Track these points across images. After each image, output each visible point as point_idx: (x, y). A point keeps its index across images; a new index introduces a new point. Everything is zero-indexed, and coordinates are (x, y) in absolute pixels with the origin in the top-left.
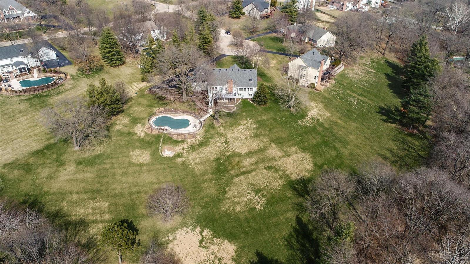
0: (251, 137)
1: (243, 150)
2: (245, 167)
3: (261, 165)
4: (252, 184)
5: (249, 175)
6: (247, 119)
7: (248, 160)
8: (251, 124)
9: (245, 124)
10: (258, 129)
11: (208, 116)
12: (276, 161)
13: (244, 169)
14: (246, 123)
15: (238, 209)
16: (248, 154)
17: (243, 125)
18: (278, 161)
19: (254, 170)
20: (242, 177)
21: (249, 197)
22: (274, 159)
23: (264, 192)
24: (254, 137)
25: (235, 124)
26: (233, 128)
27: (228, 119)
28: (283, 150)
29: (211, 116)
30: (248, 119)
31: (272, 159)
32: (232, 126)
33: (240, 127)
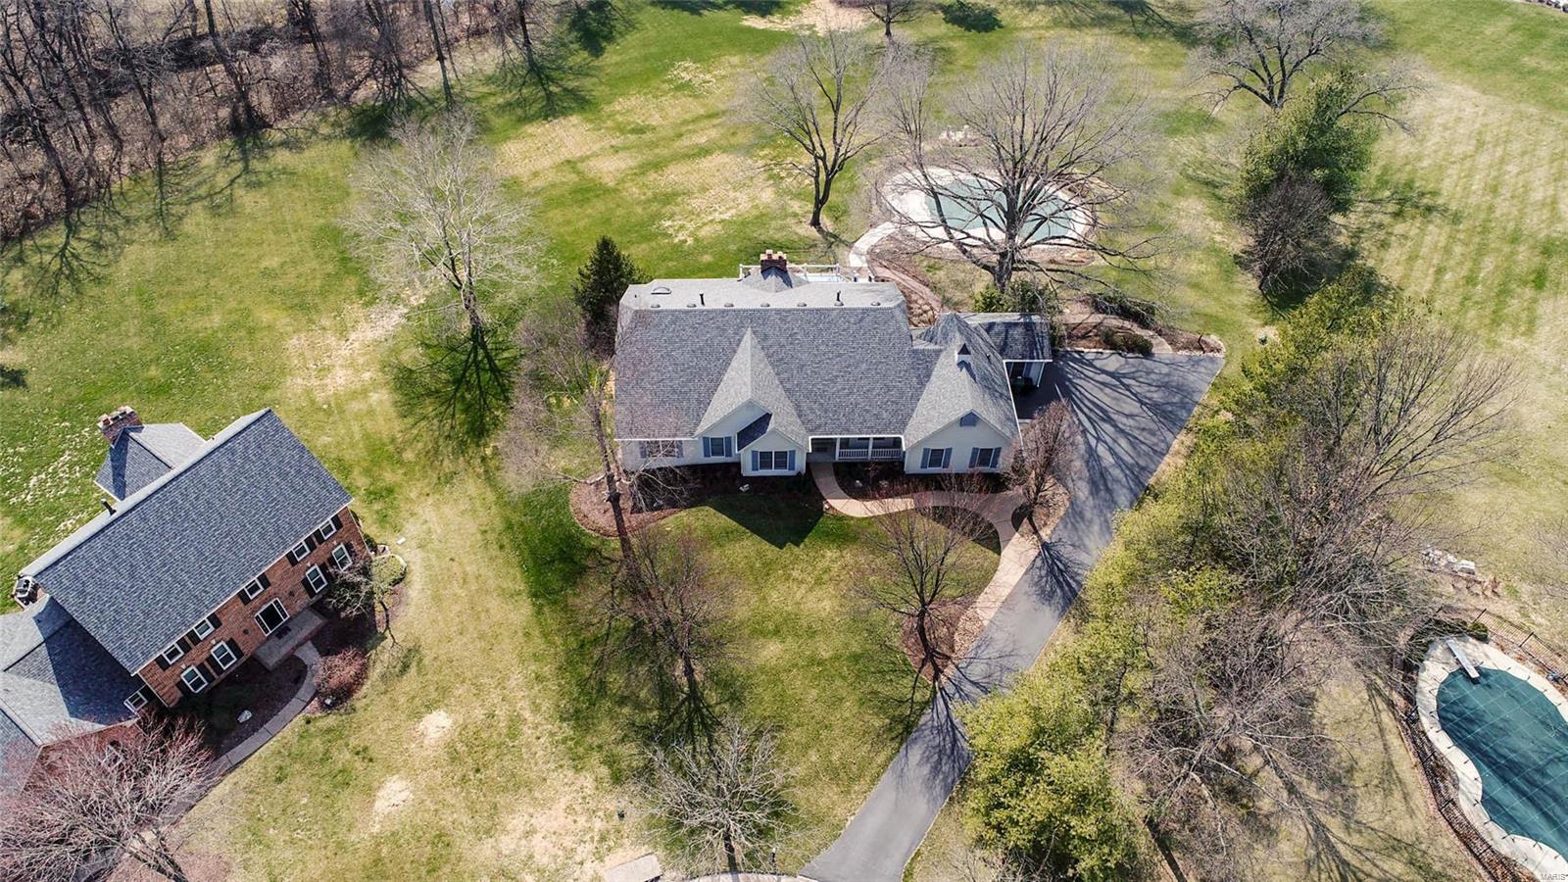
0: (688, 193)
1: (718, 159)
2: (714, 126)
3: (663, 133)
4: (696, 97)
5: (702, 111)
6: (696, 240)
7: (703, 140)
8: (682, 227)
9: (705, 224)
10: (656, 217)
11: (865, 243)
12: (612, 147)
13: (716, 121)
14: (700, 227)
15: (735, 60)
16: (704, 152)
17: (711, 221)
18: (608, 146)
19: (685, 122)
20: (722, 107)
21: (708, 77)
22: (616, 150)
23: (666, 86)
24: (675, 194)
25: (744, 223)
26: (755, 212)
27: (776, 237)
28: (578, 173)
29: (849, 245)
30: (690, 241)
31: (625, 148)
32: (757, 218)
33: (726, 216)
